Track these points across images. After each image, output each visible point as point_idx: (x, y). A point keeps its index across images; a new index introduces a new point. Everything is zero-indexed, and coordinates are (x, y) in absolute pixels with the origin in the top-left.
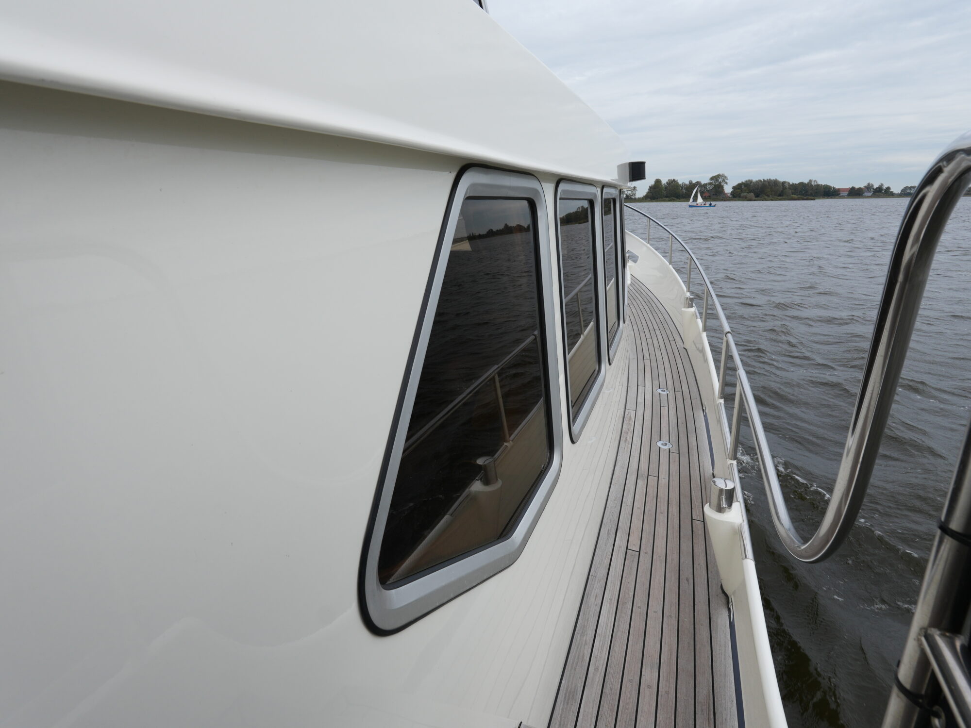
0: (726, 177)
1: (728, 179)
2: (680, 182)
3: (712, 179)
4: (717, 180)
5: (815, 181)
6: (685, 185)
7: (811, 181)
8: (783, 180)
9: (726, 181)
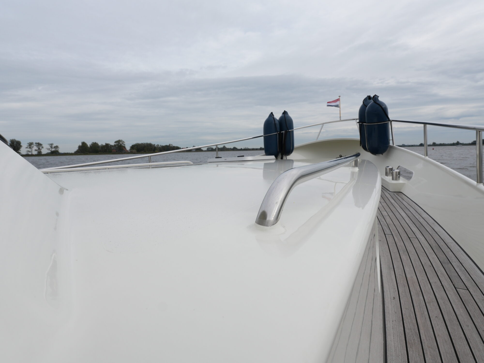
0: (124, 142)
1: (125, 143)
2: (100, 144)
3: (116, 142)
4: (119, 143)
5: (172, 145)
6: (103, 145)
7: (170, 145)
8: (154, 144)
9: (124, 143)
